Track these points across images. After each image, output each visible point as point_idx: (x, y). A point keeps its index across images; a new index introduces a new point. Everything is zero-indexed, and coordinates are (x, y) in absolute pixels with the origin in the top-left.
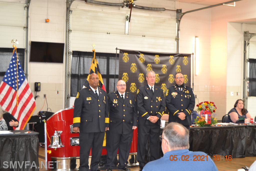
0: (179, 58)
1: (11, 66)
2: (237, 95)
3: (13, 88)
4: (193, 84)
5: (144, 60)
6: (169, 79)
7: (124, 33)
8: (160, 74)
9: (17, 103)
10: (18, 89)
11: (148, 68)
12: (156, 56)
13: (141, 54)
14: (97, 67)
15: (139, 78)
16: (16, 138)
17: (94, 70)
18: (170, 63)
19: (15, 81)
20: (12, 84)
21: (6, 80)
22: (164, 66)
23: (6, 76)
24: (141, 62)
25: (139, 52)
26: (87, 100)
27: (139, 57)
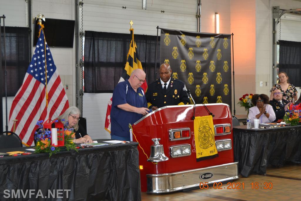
0: (220, 40)
1: (38, 52)
2: (267, 85)
3: (41, 81)
4: (234, 72)
5: (186, 43)
6: (210, 67)
7: (141, 8)
8: (202, 60)
9: (47, 103)
10: (47, 83)
11: (189, 52)
12: (197, 38)
13: (183, 34)
14: (135, 52)
15: (181, 66)
16: (116, 151)
17: (133, 56)
18: (211, 46)
19: (43, 73)
20: (40, 77)
21: (32, 71)
22: (205, 50)
23: (31, 66)
24: (182, 46)
25: (181, 32)
26: (154, 95)
27: (180, 39)
